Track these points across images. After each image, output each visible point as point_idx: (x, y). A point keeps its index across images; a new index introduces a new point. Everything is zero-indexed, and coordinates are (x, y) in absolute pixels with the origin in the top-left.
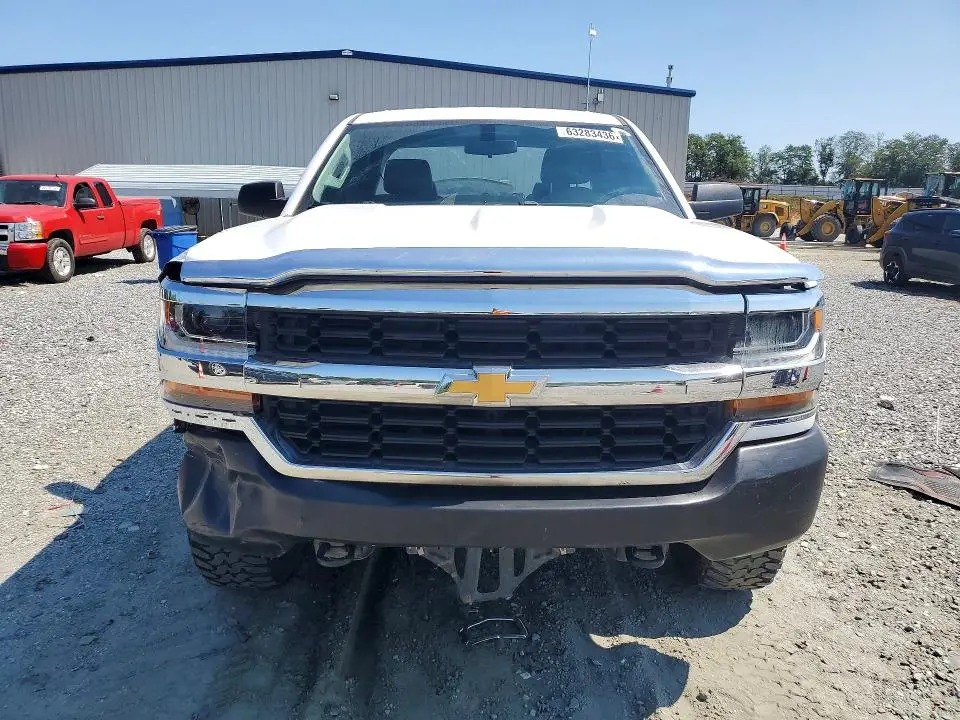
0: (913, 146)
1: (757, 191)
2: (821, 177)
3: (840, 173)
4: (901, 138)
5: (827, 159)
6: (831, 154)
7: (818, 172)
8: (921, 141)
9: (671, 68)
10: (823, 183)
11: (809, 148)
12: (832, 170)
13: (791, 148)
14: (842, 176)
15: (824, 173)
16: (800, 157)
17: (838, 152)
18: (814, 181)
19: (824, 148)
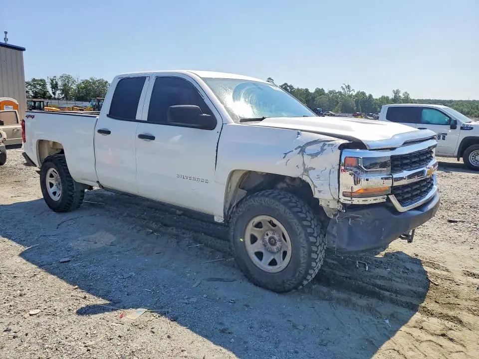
0: (94, 83)
1: (42, 103)
2: (53, 96)
3: (62, 94)
4: (88, 79)
5: (55, 86)
6: (57, 84)
7: (51, 92)
8: (97, 81)
9: (6, 33)
10: (55, 99)
11: (44, 80)
12: (58, 92)
13: (34, 80)
14: (63, 95)
15: (54, 93)
16: (40, 85)
17: (60, 83)
18: (50, 98)
19: (52, 81)
